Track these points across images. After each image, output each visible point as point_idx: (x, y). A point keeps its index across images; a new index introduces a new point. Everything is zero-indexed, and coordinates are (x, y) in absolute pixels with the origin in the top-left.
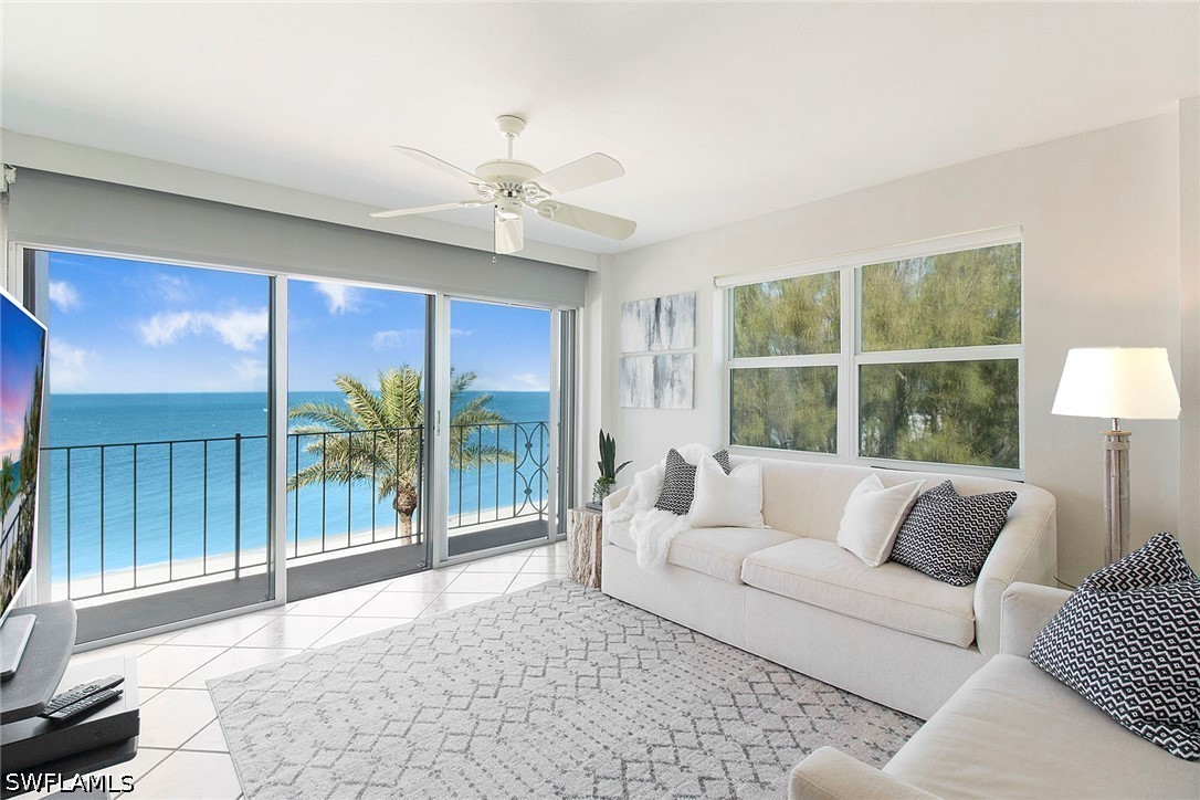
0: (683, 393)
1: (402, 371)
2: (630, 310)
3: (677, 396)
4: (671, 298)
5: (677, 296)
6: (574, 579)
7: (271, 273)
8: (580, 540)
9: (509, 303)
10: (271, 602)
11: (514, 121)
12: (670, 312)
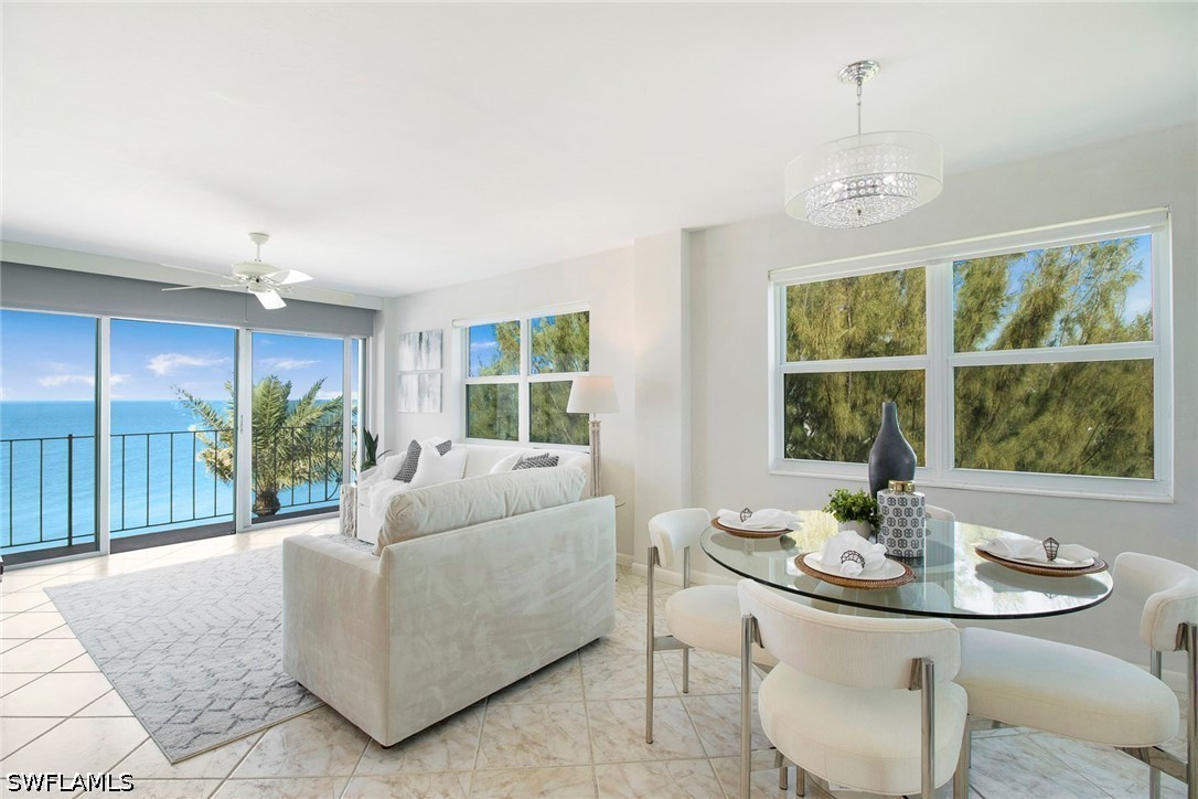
0: (435, 401)
1: (270, 381)
2: (405, 339)
3: (431, 403)
4: (429, 333)
5: (431, 332)
6: (343, 533)
7: (96, 316)
8: (347, 505)
9: (306, 334)
10: (97, 552)
11: (260, 237)
12: (428, 342)
